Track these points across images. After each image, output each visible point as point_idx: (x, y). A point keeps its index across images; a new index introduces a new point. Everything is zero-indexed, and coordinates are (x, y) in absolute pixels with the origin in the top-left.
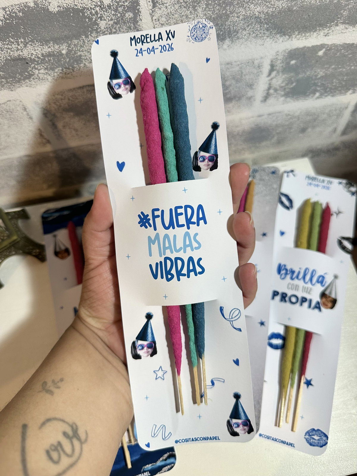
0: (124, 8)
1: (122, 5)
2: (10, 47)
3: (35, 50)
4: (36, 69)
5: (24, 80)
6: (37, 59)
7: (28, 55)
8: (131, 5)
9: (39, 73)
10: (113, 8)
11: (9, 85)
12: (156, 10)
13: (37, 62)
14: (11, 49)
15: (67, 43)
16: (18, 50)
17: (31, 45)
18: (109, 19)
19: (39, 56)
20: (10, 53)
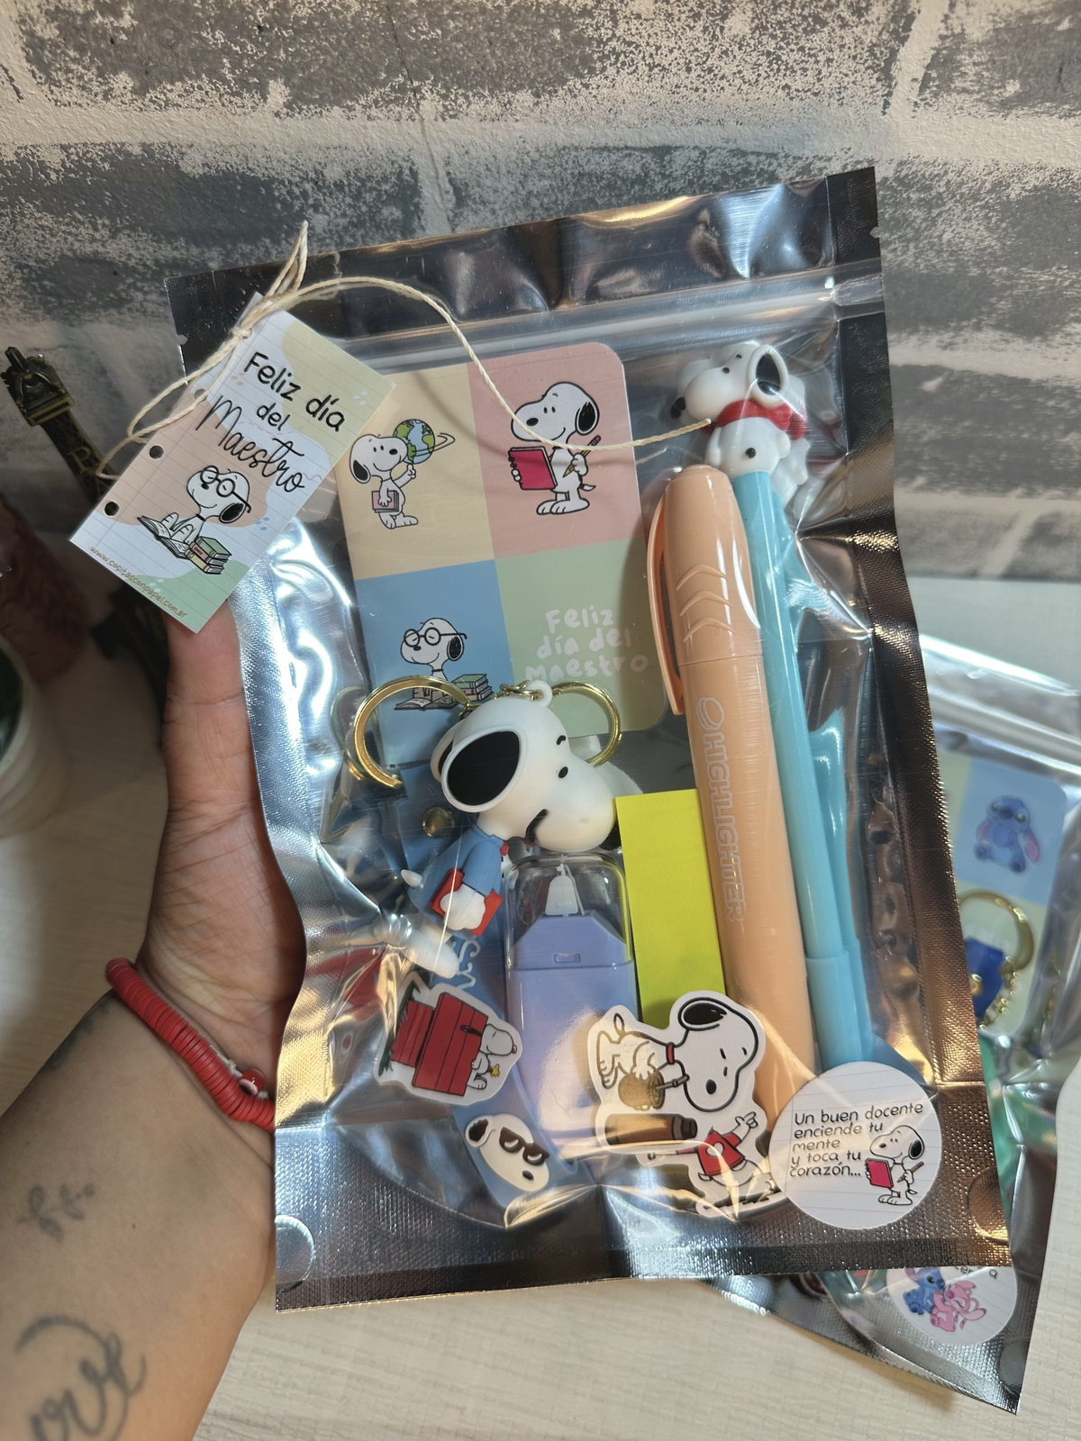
0: (379, 196)
1: (371, 189)
2: (74, 230)
3: (138, 249)
4: (140, 290)
5: (105, 307)
6: (140, 268)
7: (120, 257)
8: (398, 193)
9: (145, 300)
10: (350, 191)
11: (66, 311)
12: (465, 213)
13: (143, 275)
14: (76, 235)
15: (224, 247)
16: (93, 240)
17: (129, 236)
18: (338, 213)
19: (148, 263)
20: (72, 244)
